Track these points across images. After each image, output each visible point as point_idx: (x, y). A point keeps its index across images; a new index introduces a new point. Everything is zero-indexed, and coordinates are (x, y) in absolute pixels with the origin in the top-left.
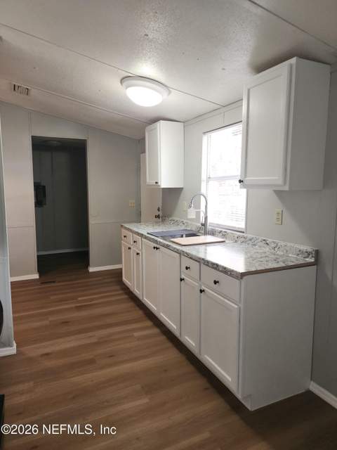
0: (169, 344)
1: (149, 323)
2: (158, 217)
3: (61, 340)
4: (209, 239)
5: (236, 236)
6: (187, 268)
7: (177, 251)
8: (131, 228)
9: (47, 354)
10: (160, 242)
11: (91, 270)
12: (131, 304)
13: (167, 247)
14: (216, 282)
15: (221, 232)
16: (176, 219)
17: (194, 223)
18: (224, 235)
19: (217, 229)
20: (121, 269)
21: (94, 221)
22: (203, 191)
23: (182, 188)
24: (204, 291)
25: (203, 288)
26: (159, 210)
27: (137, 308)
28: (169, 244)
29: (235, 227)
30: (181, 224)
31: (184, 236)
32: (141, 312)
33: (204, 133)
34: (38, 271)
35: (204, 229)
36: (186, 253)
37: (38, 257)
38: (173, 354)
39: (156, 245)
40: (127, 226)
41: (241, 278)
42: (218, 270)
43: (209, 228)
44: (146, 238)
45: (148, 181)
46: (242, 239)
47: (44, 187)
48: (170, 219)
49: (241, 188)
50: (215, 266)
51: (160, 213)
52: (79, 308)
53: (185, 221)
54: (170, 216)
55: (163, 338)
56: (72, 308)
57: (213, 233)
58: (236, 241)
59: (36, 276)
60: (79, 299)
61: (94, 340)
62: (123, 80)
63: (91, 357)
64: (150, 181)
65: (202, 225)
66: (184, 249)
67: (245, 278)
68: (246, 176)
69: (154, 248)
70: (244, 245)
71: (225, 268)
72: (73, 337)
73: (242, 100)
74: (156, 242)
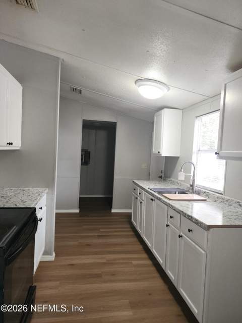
0: (157, 275)
1: (145, 256)
2: (161, 177)
3: (83, 257)
4: (196, 197)
5: (216, 197)
6: (171, 217)
7: (165, 203)
8: (139, 184)
9: (72, 265)
10: (155, 196)
11: (113, 211)
12: (135, 239)
13: (160, 199)
14: (189, 231)
15: (205, 192)
16: (173, 180)
17: (185, 184)
18: (207, 195)
19: (202, 190)
20: (131, 213)
21: (116, 177)
22: (194, 160)
23: (178, 157)
24: (182, 236)
25: (182, 234)
26: (162, 172)
27: (139, 243)
28: (161, 197)
29: (216, 190)
30: (176, 184)
31: (177, 193)
32: (141, 247)
33: (197, 117)
34: (79, 207)
35: (192, 189)
36: (172, 206)
37: (80, 198)
38: (159, 283)
39: (152, 198)
40: (136, 181)
41: (208, 230)
42: (192, 221)
43: (196, 188)
44: (147, 191)
45: (154, 150)
46: (221, 200)
47: (90, 152)
48: (169, 179)
49: (217, 158)
50: (190, 218)
51: (163, 175)
52: (99, 237)
53: (179, 182)
54: (170, 177)
55: (153, 269)
56: (94, 236)
57: (198, 193)
58: (216, 201)
59: (77, 211)
60: (101, 230)
61: (104, 261)
62: (136, 82)
63: (100, 272)
64: (154, 151)
65: (191, 186)
66: (171, 202)
67: (211, 230)
68: (221, 150)
69: (151, 199)
70: (221, 205)
71: (197, 220)
72: (91, 256)
73: (221, 94)
74: (152, 195)
